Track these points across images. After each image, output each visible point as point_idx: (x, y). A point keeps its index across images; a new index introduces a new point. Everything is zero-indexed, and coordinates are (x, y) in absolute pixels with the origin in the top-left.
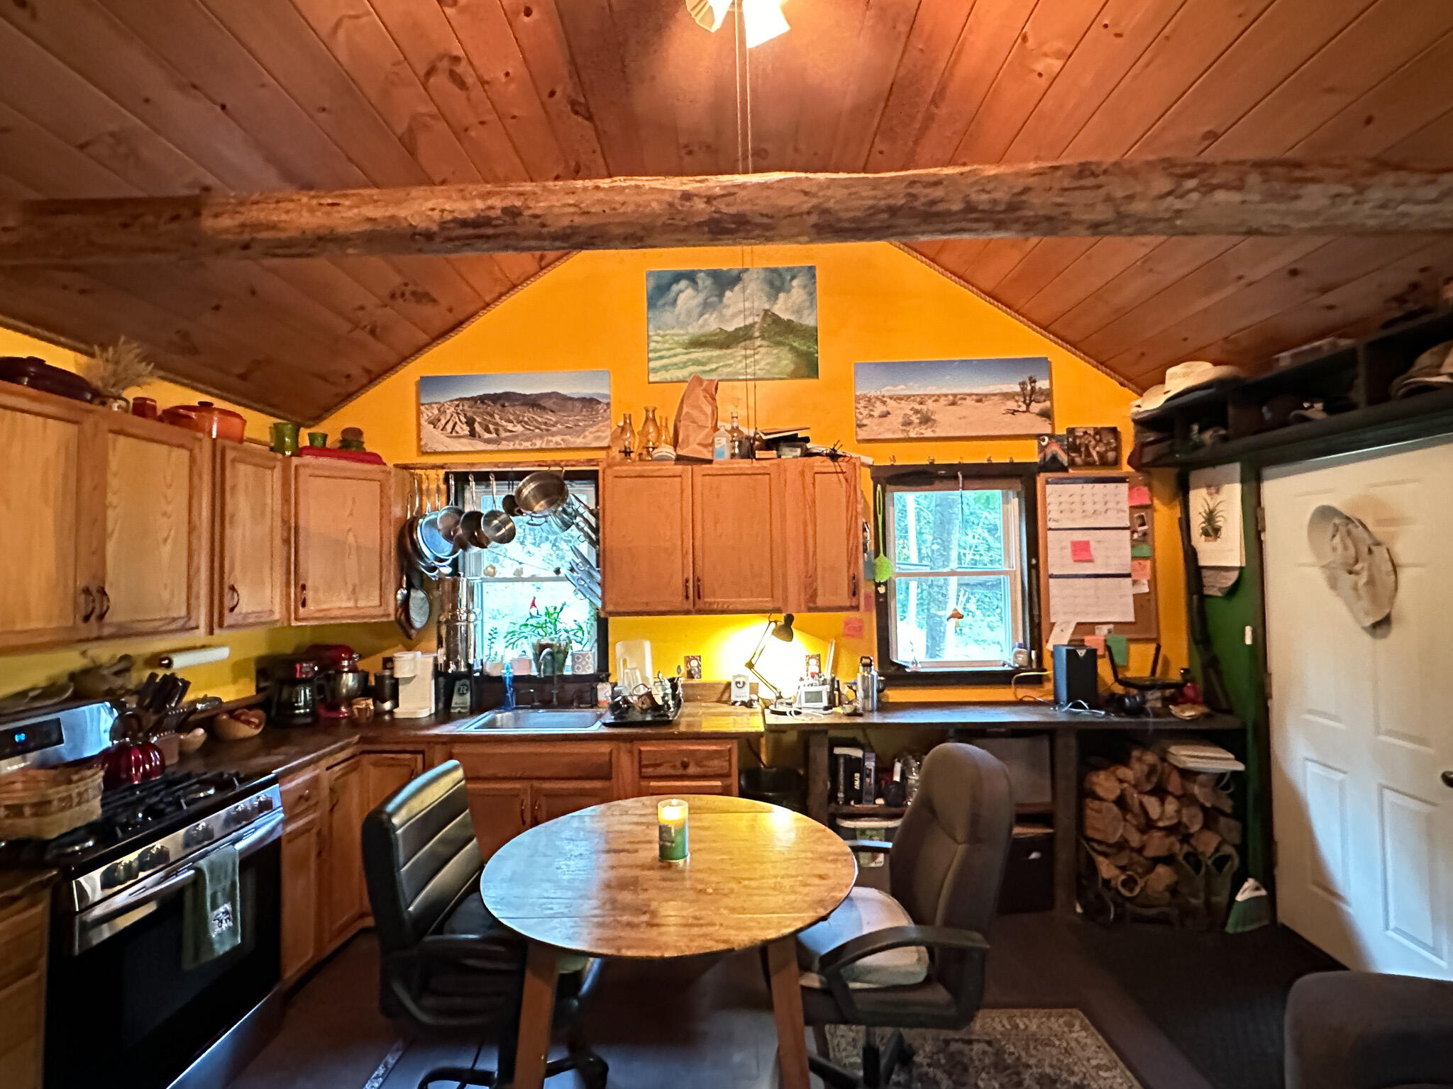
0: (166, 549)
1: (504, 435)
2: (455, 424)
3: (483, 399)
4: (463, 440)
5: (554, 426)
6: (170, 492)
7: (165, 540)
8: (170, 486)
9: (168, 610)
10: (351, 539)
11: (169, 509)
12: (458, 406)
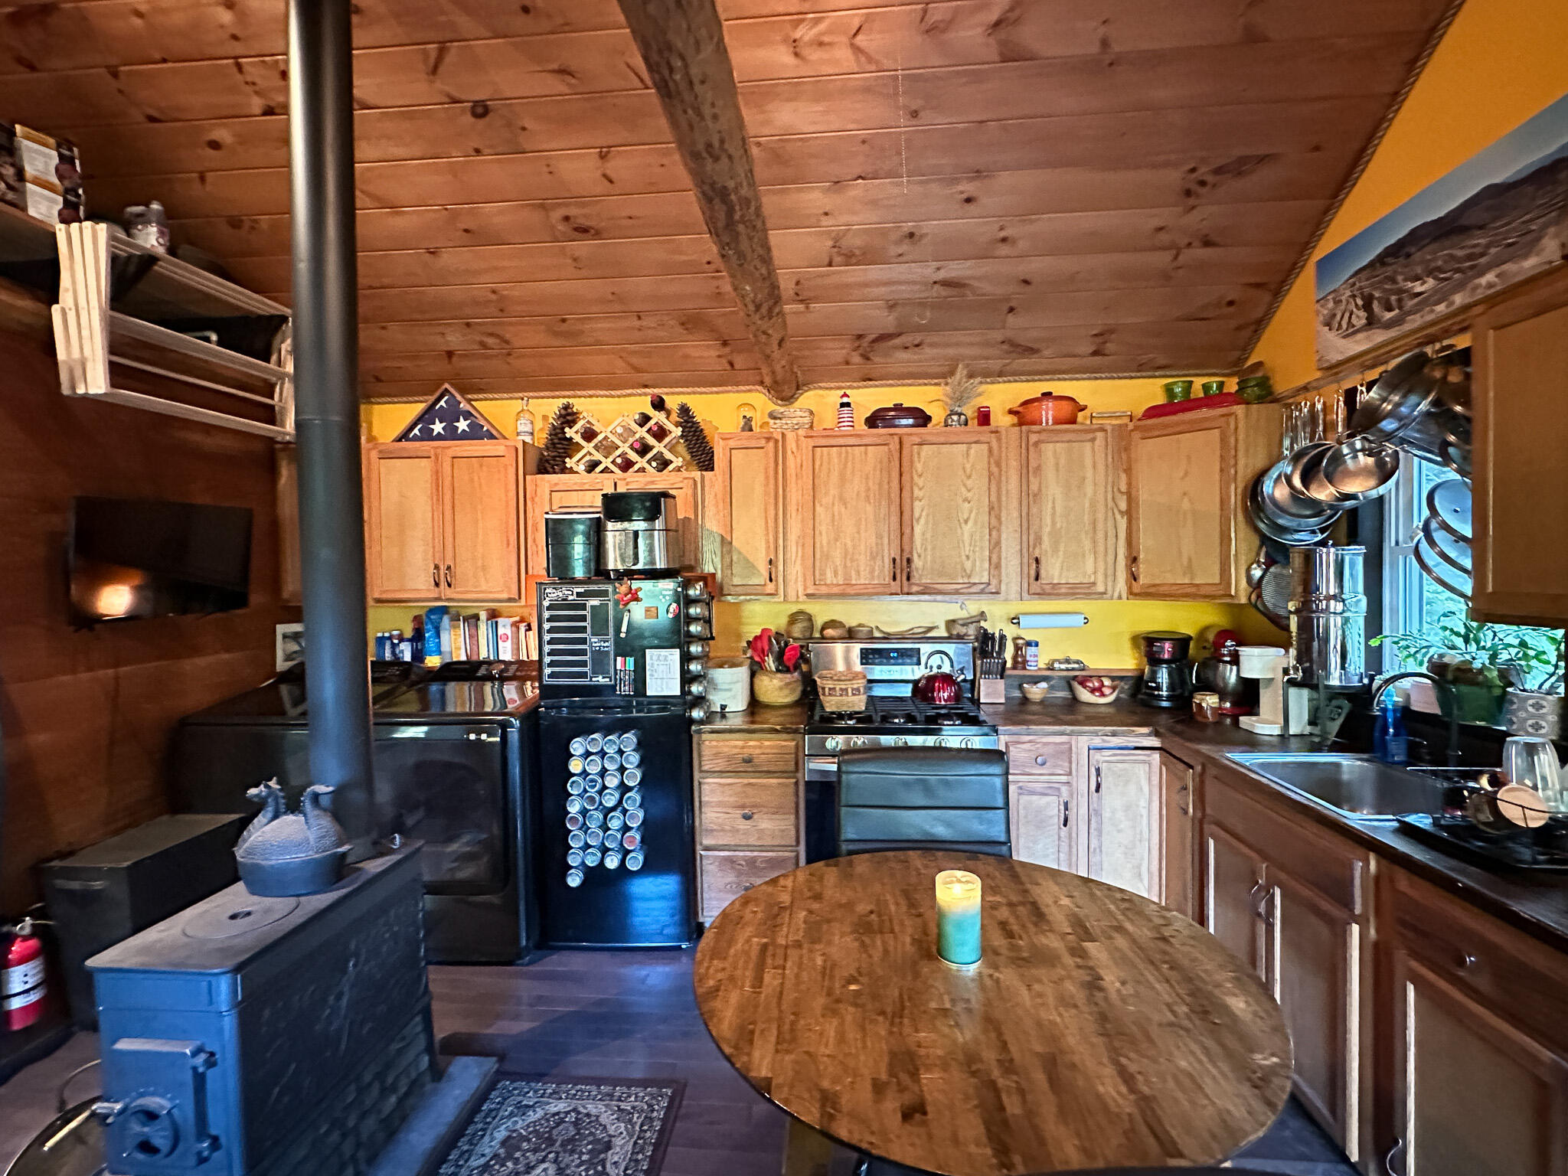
0: (968, 528)
1: (1410, 304)
2: (1351, 313)
3: (1381, 260)
4: (1360, 336)
5: (1482, 255)
6: (969, 483)
7: (966, 522)
8: (969, 477)
9: (969, 577)
10: (1186, 505)
11: (969, 495)
12: (1354, 284)
